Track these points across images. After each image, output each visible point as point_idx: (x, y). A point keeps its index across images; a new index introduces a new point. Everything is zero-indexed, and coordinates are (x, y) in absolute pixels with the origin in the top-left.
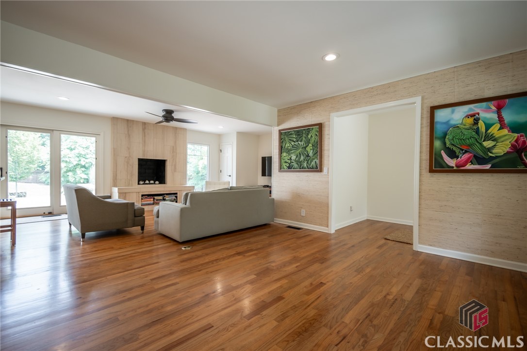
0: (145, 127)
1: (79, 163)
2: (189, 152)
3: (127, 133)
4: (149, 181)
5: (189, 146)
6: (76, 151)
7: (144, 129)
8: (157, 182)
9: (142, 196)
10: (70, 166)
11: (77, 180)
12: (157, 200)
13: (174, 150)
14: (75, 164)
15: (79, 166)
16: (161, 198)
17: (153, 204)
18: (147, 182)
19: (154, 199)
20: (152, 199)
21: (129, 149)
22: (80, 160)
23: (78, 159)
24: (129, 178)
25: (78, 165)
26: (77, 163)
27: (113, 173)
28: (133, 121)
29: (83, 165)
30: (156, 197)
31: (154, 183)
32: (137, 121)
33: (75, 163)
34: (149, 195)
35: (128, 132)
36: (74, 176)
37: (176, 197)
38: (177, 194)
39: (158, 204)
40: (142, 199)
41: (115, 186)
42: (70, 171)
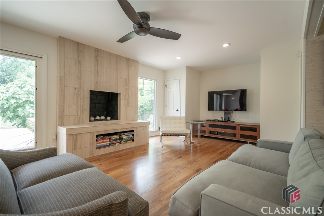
0: (98, 54)
1: (28, 100)
2: (140, 86)
3: (76, 58)
4: (100, 117)
5: (140, 80)
6: (26, 89)
7: (96, 57)
8: (109, 118)
9: (97, 136)
10: (20, 102)
11: (26, 114)
12: (114, 140)
13: (127, 83)
14: (24, 101)
15: (29, 102)
16: (117, 137)
17: (109, 146)
18: (98, 118)
19: (110, 139)
20: (108, 140)
21: (79, 78)
22: (29, 97)
23: (27, 96)
24: (79, 114)
25: (27, 101)
26: (26, 99)
27: (59, 108)
28: (84, 45)
29: (32, 101)
30: (112, 137)
31: (106, 119)
32: (89, 46)
33: (24, 99)
34: (104, 135)
35: (78, 57)
36: (23, 111)
37: (133, 135)
38: (133, 131)
39: (114, 144)
40: (96, 140)
41: (62, 124)
42: (20, 106)
